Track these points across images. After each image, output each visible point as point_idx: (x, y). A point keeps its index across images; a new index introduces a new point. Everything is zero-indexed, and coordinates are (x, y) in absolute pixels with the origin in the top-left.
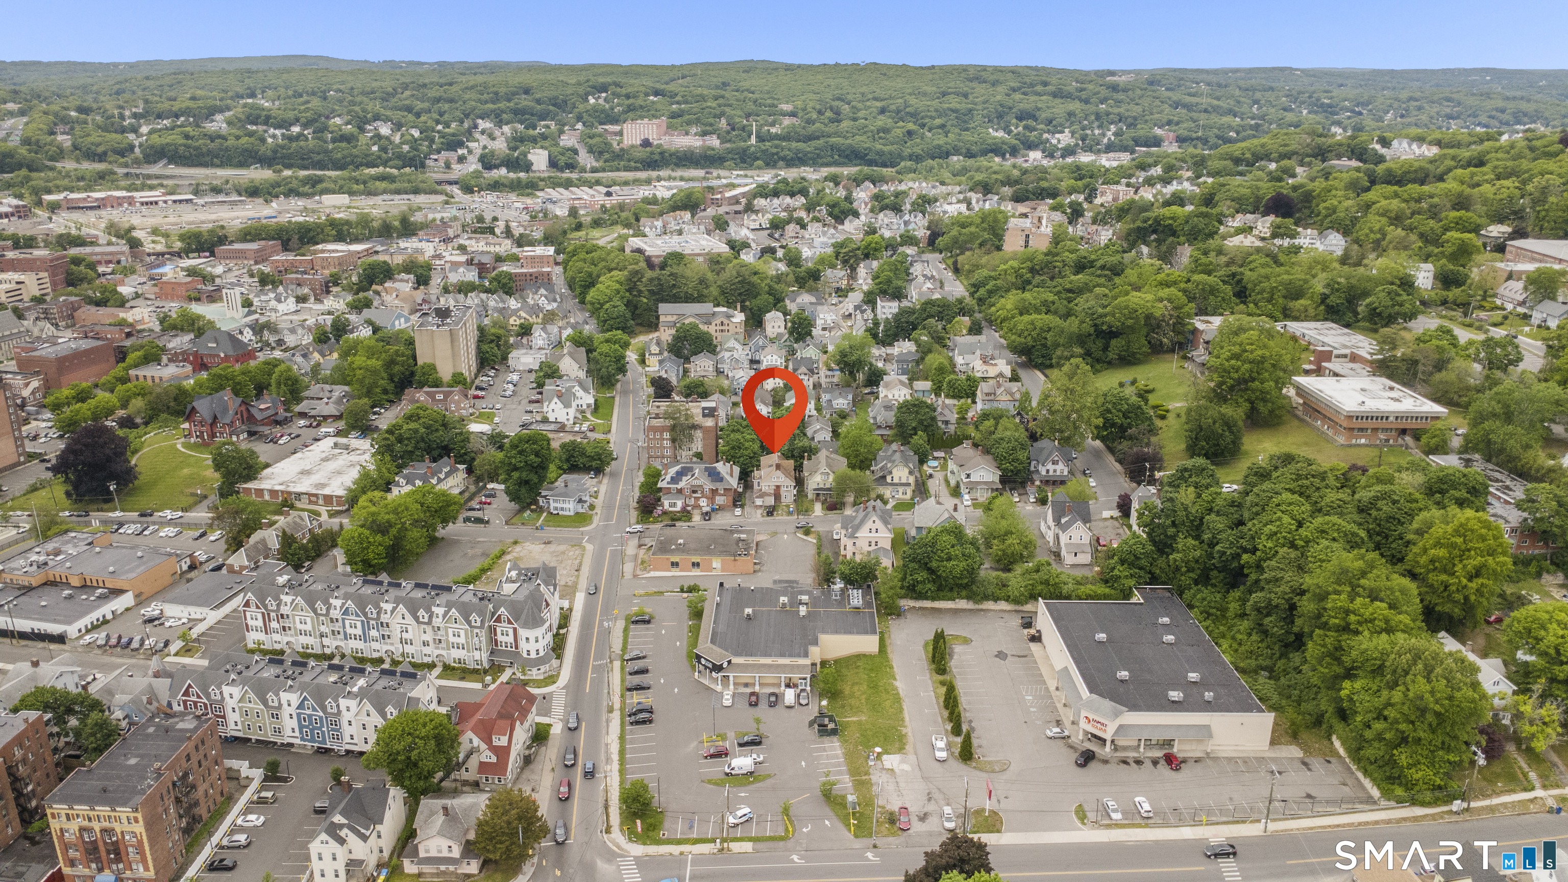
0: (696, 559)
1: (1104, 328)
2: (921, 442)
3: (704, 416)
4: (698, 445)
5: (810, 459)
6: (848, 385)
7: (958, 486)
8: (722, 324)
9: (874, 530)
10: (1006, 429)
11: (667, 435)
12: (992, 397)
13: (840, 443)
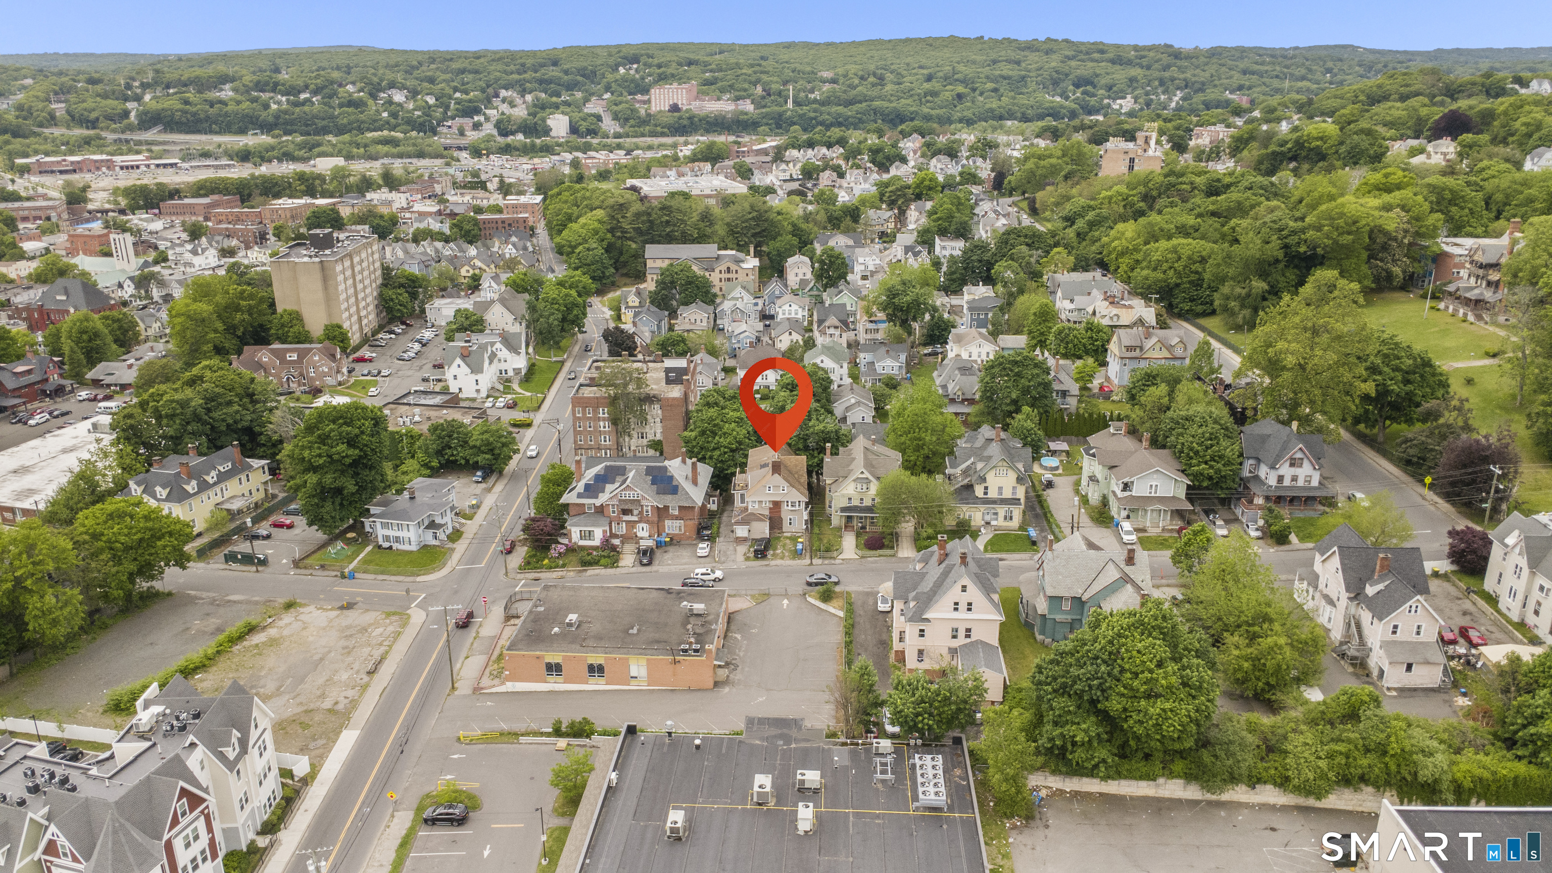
0: (596, 659)
1: (1303, 249)
2: (1029, 424)
3: (669, 381)
4: (655, 430)
5: (835, 453)
6: (899, 340)
7: (1105, 502)
8: (729, 270)
9: (963, 606)
10: (1190, 401)
11: (603, 413)
12: (1137, 353)
13: (888, 426)
